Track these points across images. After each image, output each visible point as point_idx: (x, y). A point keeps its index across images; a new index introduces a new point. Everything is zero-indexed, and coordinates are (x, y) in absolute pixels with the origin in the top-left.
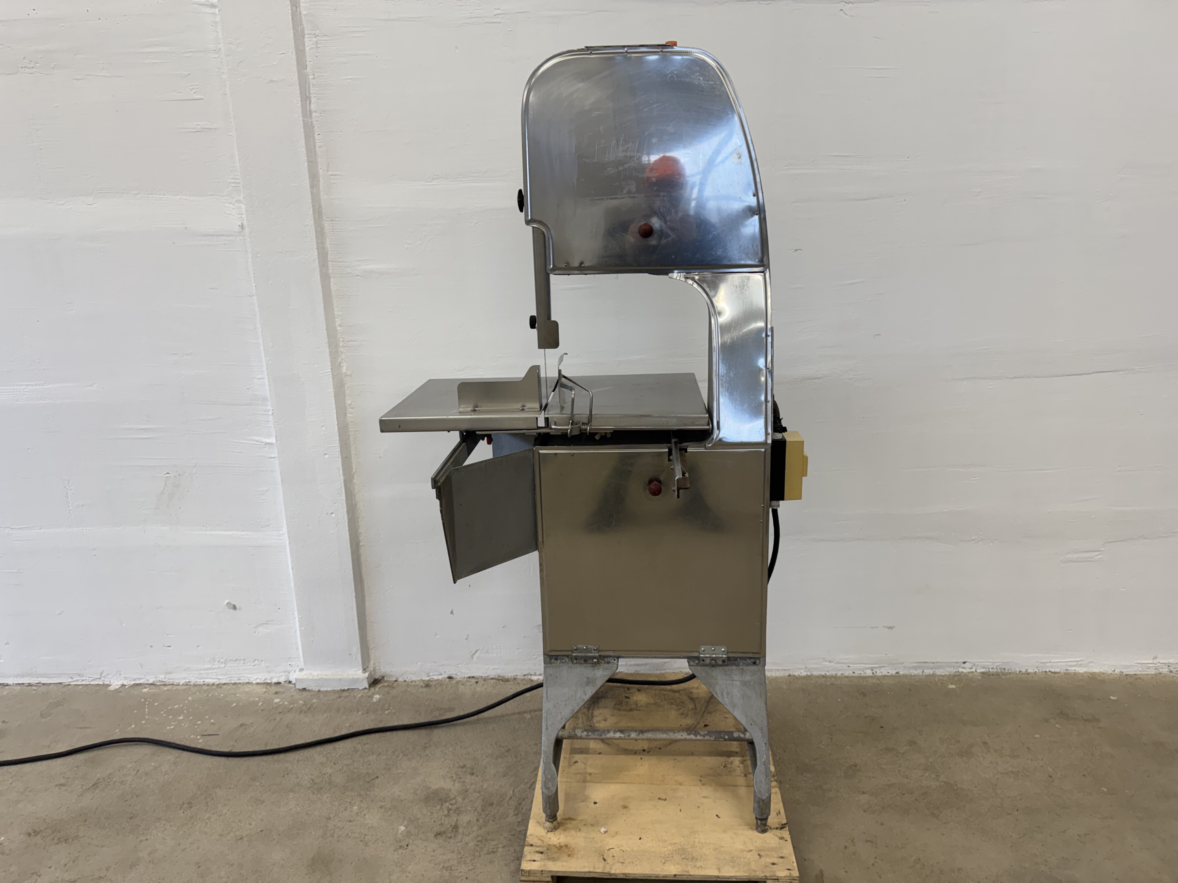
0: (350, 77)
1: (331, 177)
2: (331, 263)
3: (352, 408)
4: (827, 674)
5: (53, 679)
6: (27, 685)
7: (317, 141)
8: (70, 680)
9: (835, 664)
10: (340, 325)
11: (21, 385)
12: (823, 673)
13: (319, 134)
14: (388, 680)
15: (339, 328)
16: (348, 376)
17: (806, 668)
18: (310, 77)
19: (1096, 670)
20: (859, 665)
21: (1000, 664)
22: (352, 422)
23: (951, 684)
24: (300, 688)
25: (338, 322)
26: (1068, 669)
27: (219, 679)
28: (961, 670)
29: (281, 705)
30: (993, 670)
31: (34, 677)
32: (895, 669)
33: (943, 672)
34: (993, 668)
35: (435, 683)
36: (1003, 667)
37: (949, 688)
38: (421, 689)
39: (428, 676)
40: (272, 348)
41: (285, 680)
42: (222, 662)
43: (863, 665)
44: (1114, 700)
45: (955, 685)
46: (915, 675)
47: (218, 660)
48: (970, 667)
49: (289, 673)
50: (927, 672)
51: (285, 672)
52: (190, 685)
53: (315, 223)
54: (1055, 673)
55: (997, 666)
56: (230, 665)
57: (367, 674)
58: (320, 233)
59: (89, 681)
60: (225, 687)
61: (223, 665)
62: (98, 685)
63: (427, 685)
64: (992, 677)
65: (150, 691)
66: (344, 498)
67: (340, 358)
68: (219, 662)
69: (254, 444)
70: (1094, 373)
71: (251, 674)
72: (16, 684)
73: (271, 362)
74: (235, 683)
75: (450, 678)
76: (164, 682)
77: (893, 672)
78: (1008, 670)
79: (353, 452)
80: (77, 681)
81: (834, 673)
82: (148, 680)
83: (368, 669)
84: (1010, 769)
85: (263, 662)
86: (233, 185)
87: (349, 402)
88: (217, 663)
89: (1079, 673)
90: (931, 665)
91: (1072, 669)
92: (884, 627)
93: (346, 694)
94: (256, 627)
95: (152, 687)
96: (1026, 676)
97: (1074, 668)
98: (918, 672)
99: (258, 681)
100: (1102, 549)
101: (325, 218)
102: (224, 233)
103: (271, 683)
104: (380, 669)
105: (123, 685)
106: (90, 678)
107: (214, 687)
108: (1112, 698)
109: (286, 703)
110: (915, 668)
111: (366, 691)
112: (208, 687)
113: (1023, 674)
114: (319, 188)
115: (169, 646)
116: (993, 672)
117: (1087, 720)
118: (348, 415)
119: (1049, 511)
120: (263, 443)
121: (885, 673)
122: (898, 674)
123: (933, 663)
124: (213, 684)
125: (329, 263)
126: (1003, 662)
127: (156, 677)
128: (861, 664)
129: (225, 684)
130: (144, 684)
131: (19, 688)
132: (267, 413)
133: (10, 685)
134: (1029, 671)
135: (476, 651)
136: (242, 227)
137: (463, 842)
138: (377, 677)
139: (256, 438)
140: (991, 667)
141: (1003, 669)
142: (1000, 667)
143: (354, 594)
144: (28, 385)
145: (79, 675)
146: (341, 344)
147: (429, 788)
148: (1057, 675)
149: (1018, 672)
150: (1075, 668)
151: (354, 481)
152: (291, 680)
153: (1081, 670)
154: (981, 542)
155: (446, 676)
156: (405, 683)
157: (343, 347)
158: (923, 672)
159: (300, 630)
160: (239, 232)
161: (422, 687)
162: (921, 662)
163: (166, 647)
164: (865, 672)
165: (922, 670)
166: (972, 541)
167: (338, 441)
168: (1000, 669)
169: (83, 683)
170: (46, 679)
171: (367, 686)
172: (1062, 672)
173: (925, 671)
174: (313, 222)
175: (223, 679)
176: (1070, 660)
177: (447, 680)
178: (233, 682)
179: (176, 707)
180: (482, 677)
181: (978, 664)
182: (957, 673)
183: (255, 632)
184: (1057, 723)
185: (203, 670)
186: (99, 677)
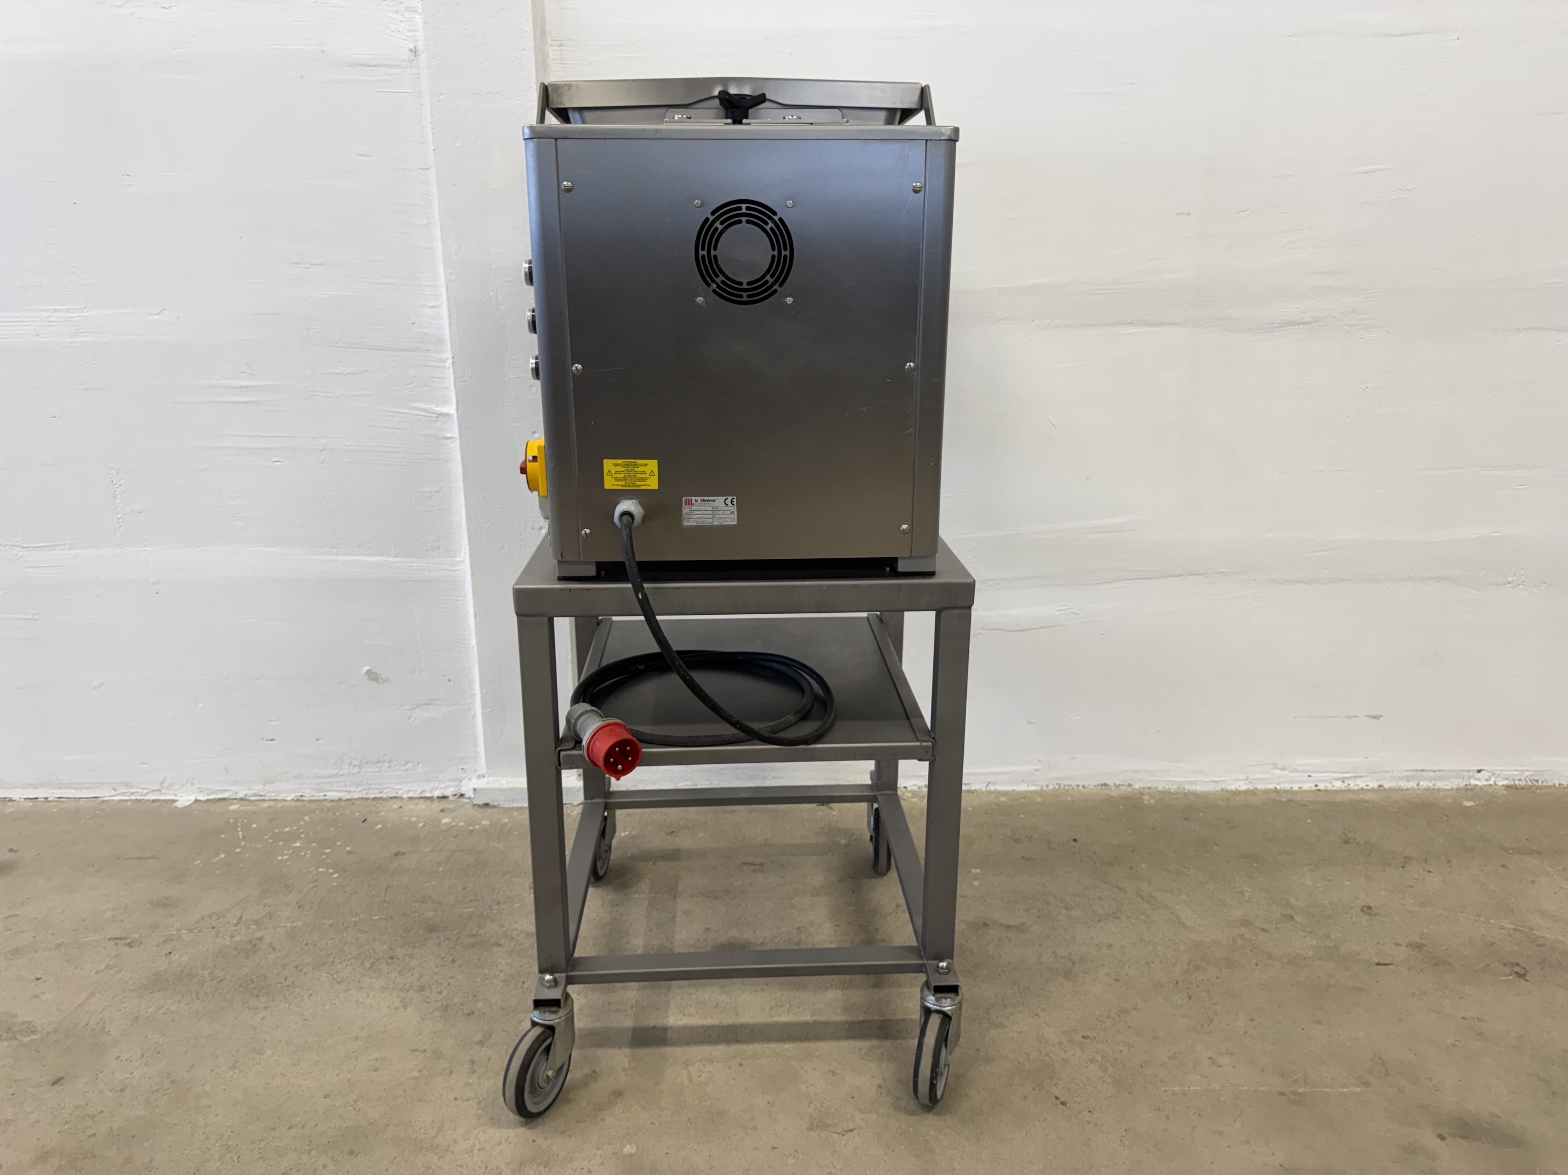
4: (1278, 787)
5: (84, 791)
6: (42, 800)
8: (113, 793)
9: (1291, 772)
11: (43, 311)
12: (1271, 787)
17: (1247, 778)
20: (1326, 774)
21: (1532, 773)
23: (1467, 800)
24: (481, 802)
27: (349, 792)
28: (1473, 782)
29: (453, 827)
30: (1520, 783)
31: (54, 788)
32: (1377, 780)
34: (1520, 780)
36: (1535, 778)
37: (1466, 806)
40: (456, 255)
41: (455, 793)
42: (355, 765)
43: (1330, 774)
45: (1473, 801)
46: (1407, 789)
47: (348, 761)
48: (1487, 777)
49: (461, 781)
50: (1424, 784)
51: (454, 780)
52: (303, 801)
53: (535, 47)
55: (1527, 776)
56: (367, 770)
58: (542, 65)
59: (141, 795)
60: (359, 803)
61: (356, 770)
62: (156, 800)
64: (1523, 791)
65: (242, 808)
68: (350, 764)
69: (419, 415)
71: (401, 784)
73: (453, 277)
74: (375, 799)
76: (261, 796)
77: (1374, 785)
78: (1542, 782)
80: (124, 794)
81: (1288, 786)
82: (237, 794)
85: (420, 765)
88: (347, 767)
90: (1431, 774)
92: (1366, 716)
94: (412, 709)
95: (243, 803)
98: (1412, 784)
99: (411, 795)
101: (549, 40)
102: (385, 62)
103: (432, 797)
105: (197, 801)
107: (343, 804)
109: (462, 824)
110: (1408, 779)
112: (333, 804)
115: (272, 740)
116: (1520, 785)
120: (434, 413)
121: (1362, 785)
122: (1381, 788)
123: (1434, 771)
124: (340, 800)
126: (1536, 771)
127: (249, 789)
128: (1328, 772)
129: (359, 799)
130: (230, 799)
131: (31, 804)
132: (441, 364)
133: (14, 801)
136: (414, 51)
139: (424, 406)
140: (1519, 778)
141: (1535, 780)
142: (1531, 778)
143: (569, 658)
144: (56, 311)
145: (127, 784)
149: (1557, 785)
152: (463, 792)
154: (1521, 587)
158: (1418, 785)
159: (482, 713)
160: (409, 61)
162: (1417, 770)
163: (268, 740)
164: (1333, 784)
165: (1417, 782)
166: (1510, 585)
168: (1531, 781)
169: (133, 797)
170: (73, 791)
173: (1421, 783)
174: (532, 44)
175: (354, 791)
178: (372, 796)
179: (286, 830)
181: (1499, 772)
182: (1469, 787)
183: (410, 718)
185: (324, 778)
186: (158, 788)
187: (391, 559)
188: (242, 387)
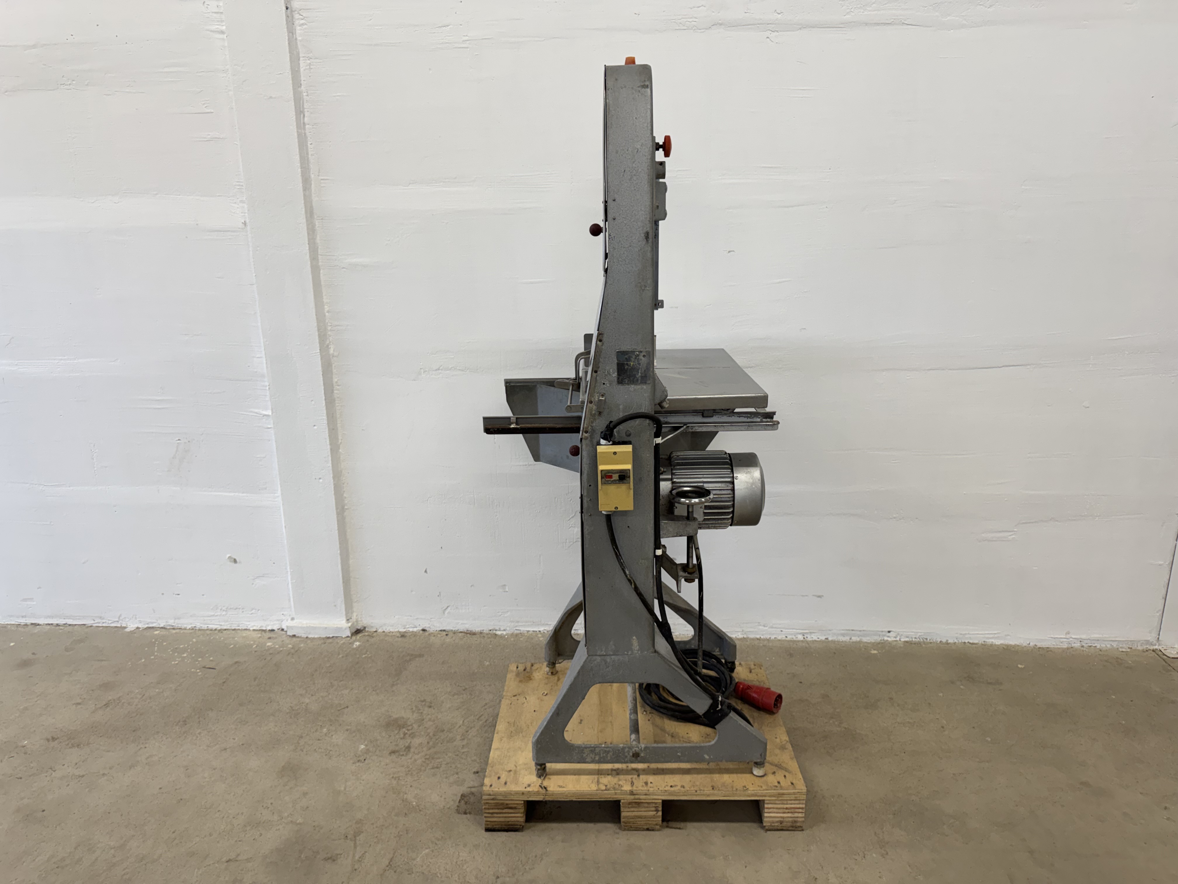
0: (338, 94)
1: (322, 181)
2: (321, 256)
3: (338, 385)
4: (762, 637)
5: (78, 620)
6: (55, 625)
7: (309, 150)
8: (93, 622)
9: (769, 628)
10: (328, 312)
11: (55, 360)
12: (758, 637)
13: (311, 144)
14: (369, 630)
15: (327, 314)
16: (335, 357)
17: (743, 631)
18: (304, 94)
19: (1012, 643)
20: (791, 630)
21: (923, 634)
22: (338, 398)
23: (874, 650)
24: (291, 634)
25: (326, 308)
26: (986, 641)
27: (221, 625)
28: (886, 638)
29: (272, 648)
30: (916, 640)
31: (61, 618)
32: (825, 635)
33: (869, 640)
34: (916, 638)
35: (410, 634)
36: (925, 637)
37: (871, 653)
38: (397, 639)
39: (404, 628)
40: (269, 331)
41: (278, 628)
42: (224, 610)
43: (794, 630)
44: (1021, 668)
45: (878, 650)
46: (842, 642)
47: (220, 608)
48: (895, 636)
49: (282, 621)
50: (854, 639)
51: (278, 620)
52: (196, 630)
53: (307, 221)
54: (973, 644)
55: (920, 636)
56: (231, 613)
57: (350, 624)
58: (311, 231)
59: (108, 624)
60: (225, 632)
61: (224, 613)
62: (116, 627)
63: (403, 635)
64: (914, 645)
65: (161, 633)
66: (331, 465)
67: (328, 340)
68: (221, 610)
69: (253, 415)
70: (1003, 366)
71: (249, 621)
72: (46, 624)
73: (268, 343)
74: (234, 630)
75: (424, 630)
76: (173, 626)
77: (823, 638)
78: (930, 640)
79: (339, 425)
80: (99, 623)
81: (768, 637)
82: (159, 624)
83: (350, 620)
84: (908, 720)
85: (259, 611)
86: (238, 187)
87: (336, 380)
88: (219, 611)
89: (995, 645)
90: (859, 633)
91: (990, 641)
92: (814, 595)
93: (330, 640)
94: (254, 579)
95: (163, 630)
96: (946, 645)
97: (991, 640)
98: (846, 639)
99: (255, 628)
100: (1015, 530)
101: (315, 217)
102: (229, 229)
103: (266, 630)
104: (362, 621)
105: (138, 628)
106: (110, 620)
107: (216, 632)
108: (1020, 666)
109: (277, 646)
110: (843, 635)
111: (349, 639)
112: (211, 632)
113: (944, 644)
114: (311, 191)
115: (178, 595)
116: (915, 641)
117: (990, 683)
118: (335, 392)
119: (965, 493)
120: (261, 414)
121: (815, 638)
122: (827, 640)
123: (860, 631)
124: (216, 630)
125: (319, 256)
126: (924, 633)
127: (167, 622)
128: (793, 629)
129: (225, 630)
130: (156, 627)
131: (49, 627)
132: (264, 388)
133: (41, 625)
134: (949, 641)
135: (448, 607)
136: (245, 223)
137: (413, 760)
138: (359, 628)
139: (256, 411)
140: (914, 637)
141: (925, 639)
142: (922, 637)
143: (339, 552)
144: (61, 359)
145: (101, 618)
146: (329, 328)
147: (390, 717)
148: (974, 646)
149: (938, 642)
150: (993, 640)
151: (340, 451)
152: (283, 628)
153: (998, 642)
154: (902, 520)
155: (421, 629)
156: (384, 633)
157: (331, 330)
158: (850, 639)
159: (291, 583)
160: (242, 229)
161: (398, 637)
162: (849, 630)
163: (176, 595)
164: (796, 636)
165: (850, 638)
166: (894, 519)
167: (325, 414)
168: (922, 639)
169: (104, 625)
170: (72, 620)
171: (350, 635)
172: (980, 643)
173: (853, 638)
174: (305, 220)
175: (224, 625)
176: (987, 632)
177: (421, 632)
178: (233, 628)
179: (181, 646)
180: (452, 630)
181: (902, 633)
182: (882, 641)
183: (253, 584)
184: (962, 685)
185: (208, 616)
186: (117, 620)
187: (241, 495)
188: (159, 400)
